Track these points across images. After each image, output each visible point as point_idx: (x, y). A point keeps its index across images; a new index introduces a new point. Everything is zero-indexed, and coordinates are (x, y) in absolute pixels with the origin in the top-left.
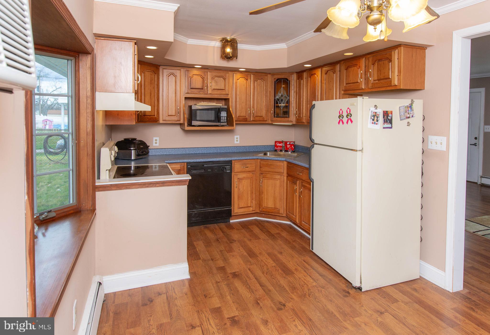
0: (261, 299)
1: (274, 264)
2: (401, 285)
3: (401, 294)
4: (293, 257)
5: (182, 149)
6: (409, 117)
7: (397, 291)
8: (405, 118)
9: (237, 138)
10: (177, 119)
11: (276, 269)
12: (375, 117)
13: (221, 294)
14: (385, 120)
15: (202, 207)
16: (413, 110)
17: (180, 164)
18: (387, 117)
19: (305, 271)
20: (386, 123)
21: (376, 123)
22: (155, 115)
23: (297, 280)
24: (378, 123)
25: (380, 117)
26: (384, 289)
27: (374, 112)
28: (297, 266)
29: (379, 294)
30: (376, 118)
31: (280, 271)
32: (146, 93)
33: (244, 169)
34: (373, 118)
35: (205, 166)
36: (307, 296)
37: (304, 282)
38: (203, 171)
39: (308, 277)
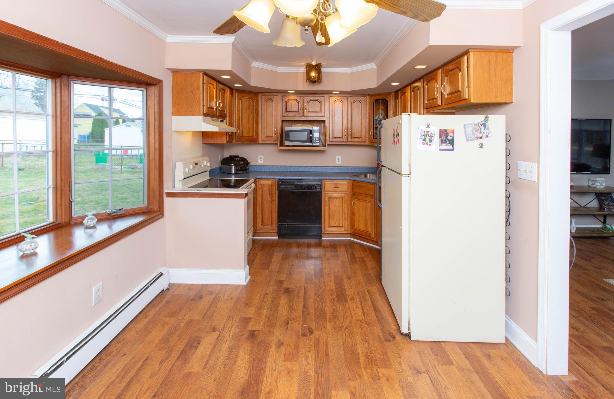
0: (293, 320)
1: (334, 288)
2: (471, 345)
3: (463, 356)
4: (359, 284)
5: (284, 167)
6: (481, 138)
7: (460, 351)
8: (474, 138)
9: (338, 159)
10: (274, 140)
11: (332, 293)
12: (427, 136)
13: (261, 306)
14: (442, 140)
15: (292, 221)
16: (488, 129)
17: (272, 180)
18: (446, 137)
19: (361, 302)
20: (445, 144)
21: (429, 143)
22: (253, 136)
23: (345, 310)
24: (431, 143)
25: (435, 137)
26: (443, 345)
27: (425, 131)
28: (357, 295)
29: (432, 349)
30: (428, 139)
31: (334, 296)
32: (243, 117)
33: (335, 188)
34: (424, 138)
35: (296, 183)
36: (343, 329)
37: (351, 314)
38: (292, 187)
39: (359, 309)
